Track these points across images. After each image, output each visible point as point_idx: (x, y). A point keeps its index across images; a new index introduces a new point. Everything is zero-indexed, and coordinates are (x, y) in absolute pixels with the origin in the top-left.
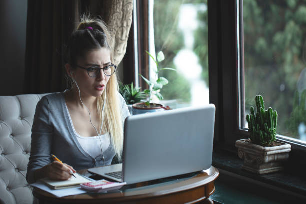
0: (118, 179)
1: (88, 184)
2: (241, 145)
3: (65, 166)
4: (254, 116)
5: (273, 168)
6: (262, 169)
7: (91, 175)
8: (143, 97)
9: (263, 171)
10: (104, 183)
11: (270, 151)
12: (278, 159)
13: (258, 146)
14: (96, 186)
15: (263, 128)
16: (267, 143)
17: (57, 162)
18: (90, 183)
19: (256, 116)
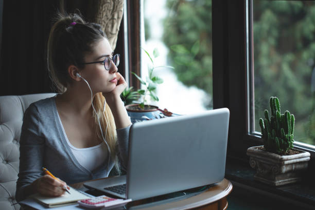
0: (121, 194)
1: (86, 200)
2: (253, 152)
3: (58, 181)
4: (269, 120)
5: (289, 179)
6: (278, 180)
7: (87, 189)
8: (135, 98)
9: (279, 182)
10: (105, 200)
11: (287, 160)
12: (295, 168)
13: (274, 155)
14: (97, 203)
15: (279, 134)
16: (283, 150)
17: (47, 175)
18: (89, 200)
19: (270, 121)
